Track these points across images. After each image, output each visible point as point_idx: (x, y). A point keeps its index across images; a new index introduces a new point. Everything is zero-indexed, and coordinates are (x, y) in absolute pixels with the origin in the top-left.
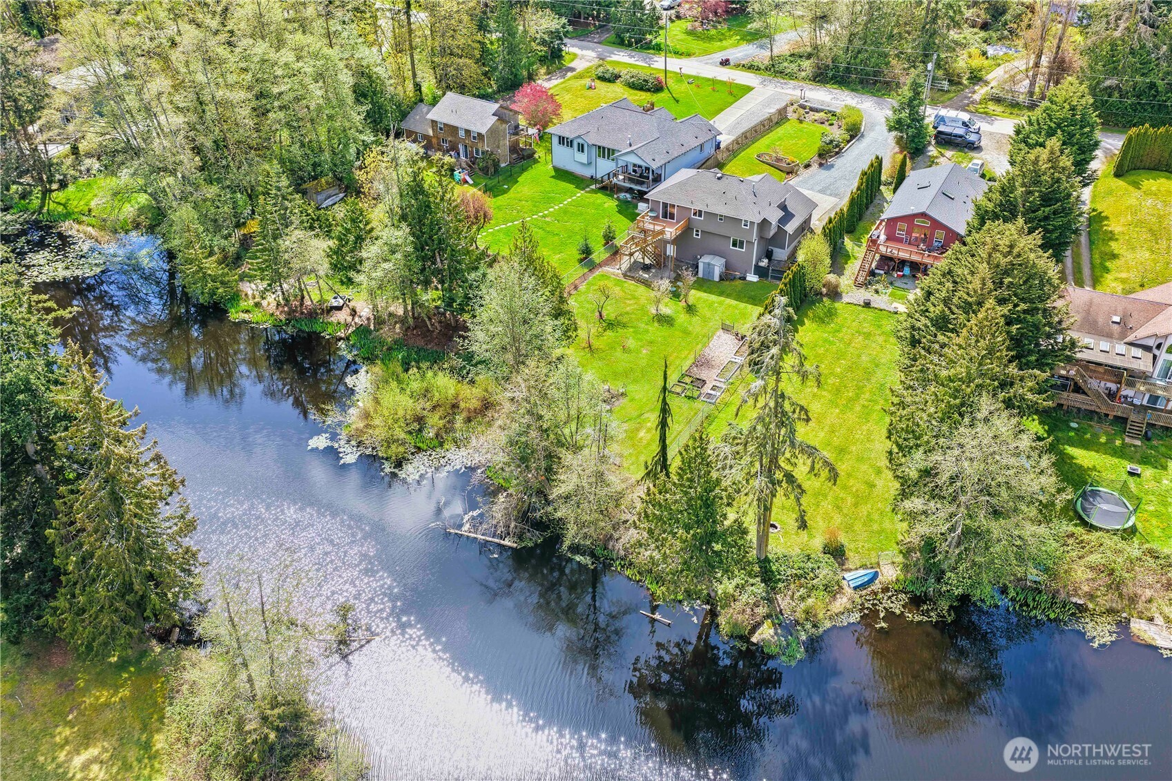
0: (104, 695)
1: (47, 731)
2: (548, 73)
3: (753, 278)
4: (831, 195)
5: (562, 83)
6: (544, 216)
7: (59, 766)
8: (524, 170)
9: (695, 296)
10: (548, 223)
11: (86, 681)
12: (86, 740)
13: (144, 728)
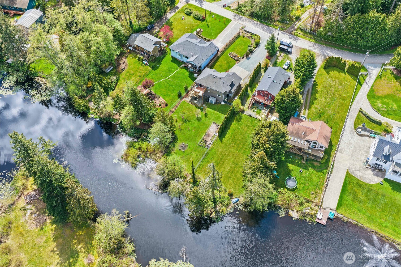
0: (80, 233)
1: (71, 241)
2: (170, 10)
3: (223, 103)
4: (247, 71)
5: (175, 15)
6: (169, 78)
7: (75, 249)
8: (163, 58)
9: (208, 110)
10: (170, 81)
11: (76, 229)
12: (79, 243)
13: (90, 240)
